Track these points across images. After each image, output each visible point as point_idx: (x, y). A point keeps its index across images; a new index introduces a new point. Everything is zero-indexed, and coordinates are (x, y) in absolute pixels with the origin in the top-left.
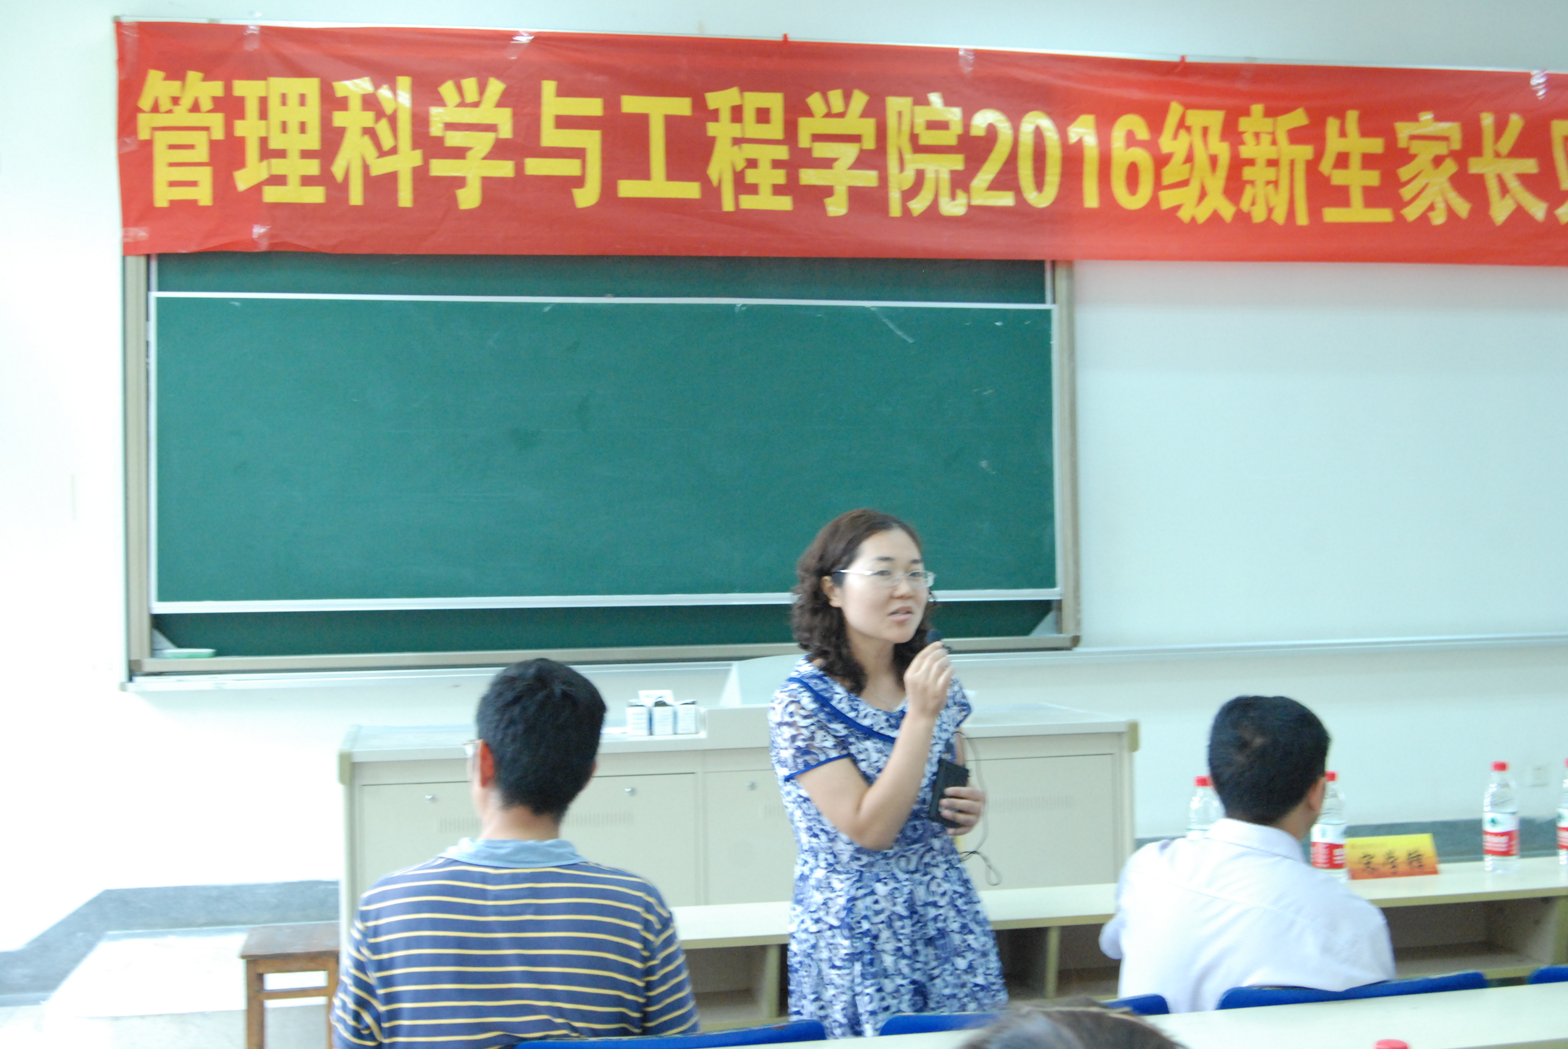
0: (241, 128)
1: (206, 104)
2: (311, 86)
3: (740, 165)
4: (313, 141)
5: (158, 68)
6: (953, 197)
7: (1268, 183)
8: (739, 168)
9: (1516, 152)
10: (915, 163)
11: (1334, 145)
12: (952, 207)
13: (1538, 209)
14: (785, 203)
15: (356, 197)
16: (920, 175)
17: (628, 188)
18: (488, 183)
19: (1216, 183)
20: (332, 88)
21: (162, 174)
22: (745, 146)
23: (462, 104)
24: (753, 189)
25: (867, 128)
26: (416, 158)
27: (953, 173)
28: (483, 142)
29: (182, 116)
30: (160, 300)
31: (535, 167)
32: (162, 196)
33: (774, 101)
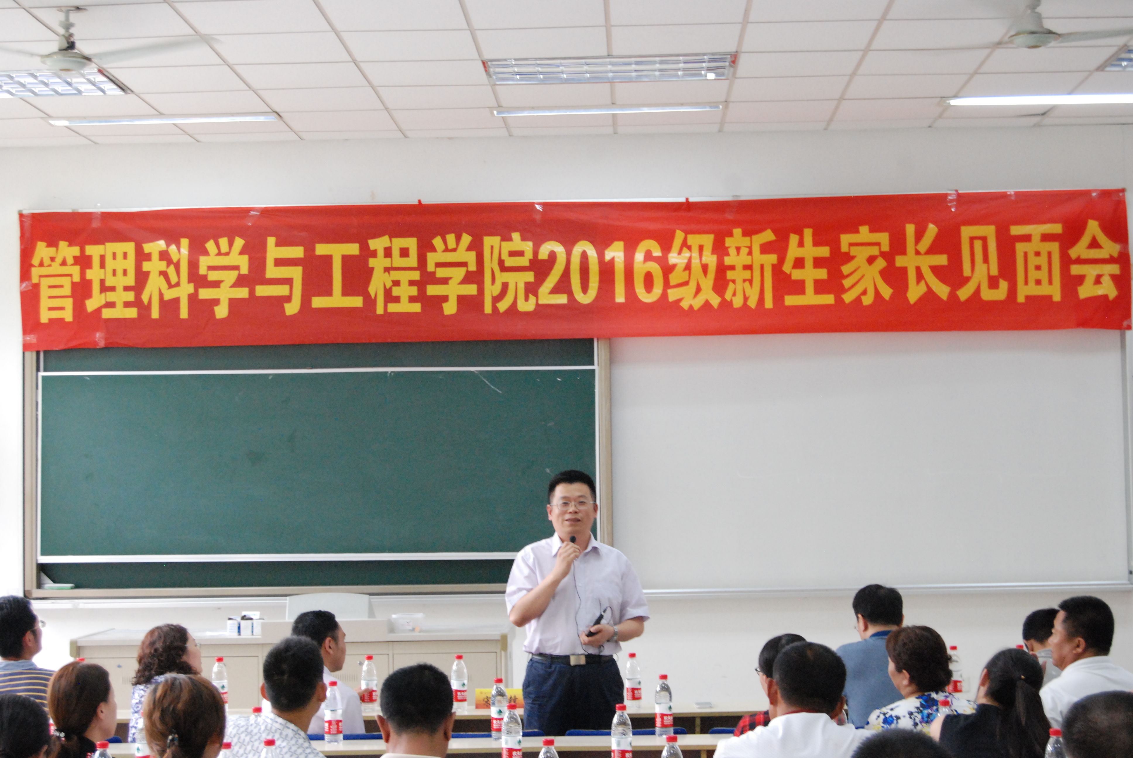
0: (90, 274)
1: (70, 261)
2: (130, 247)
3: (389, 285)
4: (131, 280)
5: (42, 240)
6: (527, 299)
7: (745, 281)
8: (388, 287)
9: (932, 250)
10: (502, 277)
11: (793, 251)
12: (526, 306)
13: (942, 291)
14: (416, 308)
15: (155, 314)
16: (505, 286)
17: (318, 302)
18: (233, 302)
19: (708, 283)
20: (142, 249)
21: (45, 303)
22: (392, 272)
23: (219, 254)
24: (397, 300)
25: (471, 258)
26: (190, 288)
27: (527, 284)
28: (231, 276)
29: (56, 268)
30: (44, 377)
31: (262, 291)
32: (45, 316)
33: (411, 243)
